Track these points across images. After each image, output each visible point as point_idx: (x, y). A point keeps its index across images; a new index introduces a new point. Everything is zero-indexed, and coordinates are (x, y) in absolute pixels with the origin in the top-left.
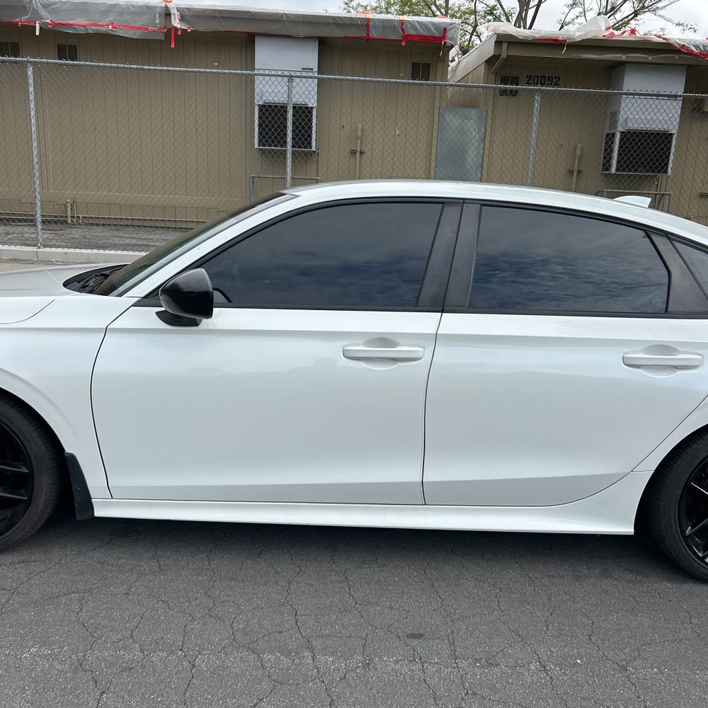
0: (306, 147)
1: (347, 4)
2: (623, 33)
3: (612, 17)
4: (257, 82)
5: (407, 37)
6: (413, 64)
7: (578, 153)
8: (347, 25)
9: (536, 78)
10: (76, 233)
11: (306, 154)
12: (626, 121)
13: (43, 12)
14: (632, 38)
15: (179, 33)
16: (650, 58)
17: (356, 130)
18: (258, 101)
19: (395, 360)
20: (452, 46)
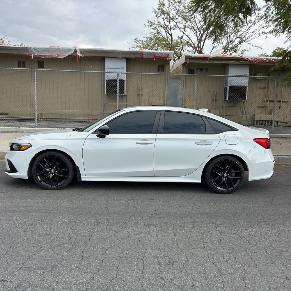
0: (122, 93)
1: (135, 40)
2: (228, 55)
3: (232, 44)
4: (106, 75)
5: (156, 57)
6: (158, 65)
7: (215, 94)
8: (135, 54)
9: (200, 69)
10: (44, 124)
11: (122, 95)
12: (230, 83)
13: (34, 52)
14: (230, 56)
15: (80, 57)
16: (237, 63)
17: (139, 87)
18: (106, 79)
19: (147, 144)
20: (171, 60)
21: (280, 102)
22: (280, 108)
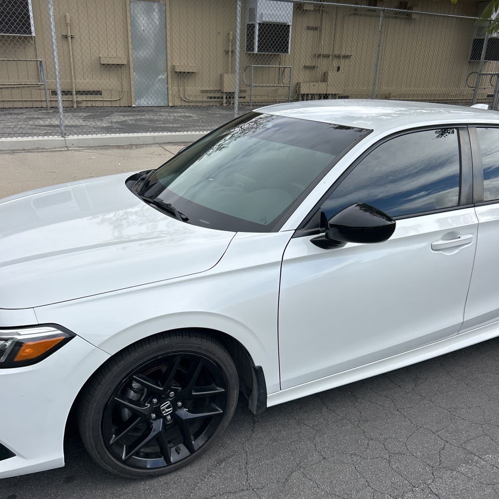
7: (231, 38)
12: (261, 16)
17: (65, 17)
21: (338, 57)
22: (339, 68)
